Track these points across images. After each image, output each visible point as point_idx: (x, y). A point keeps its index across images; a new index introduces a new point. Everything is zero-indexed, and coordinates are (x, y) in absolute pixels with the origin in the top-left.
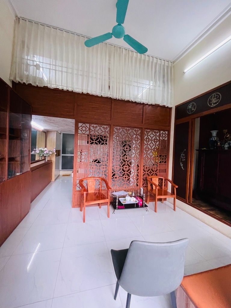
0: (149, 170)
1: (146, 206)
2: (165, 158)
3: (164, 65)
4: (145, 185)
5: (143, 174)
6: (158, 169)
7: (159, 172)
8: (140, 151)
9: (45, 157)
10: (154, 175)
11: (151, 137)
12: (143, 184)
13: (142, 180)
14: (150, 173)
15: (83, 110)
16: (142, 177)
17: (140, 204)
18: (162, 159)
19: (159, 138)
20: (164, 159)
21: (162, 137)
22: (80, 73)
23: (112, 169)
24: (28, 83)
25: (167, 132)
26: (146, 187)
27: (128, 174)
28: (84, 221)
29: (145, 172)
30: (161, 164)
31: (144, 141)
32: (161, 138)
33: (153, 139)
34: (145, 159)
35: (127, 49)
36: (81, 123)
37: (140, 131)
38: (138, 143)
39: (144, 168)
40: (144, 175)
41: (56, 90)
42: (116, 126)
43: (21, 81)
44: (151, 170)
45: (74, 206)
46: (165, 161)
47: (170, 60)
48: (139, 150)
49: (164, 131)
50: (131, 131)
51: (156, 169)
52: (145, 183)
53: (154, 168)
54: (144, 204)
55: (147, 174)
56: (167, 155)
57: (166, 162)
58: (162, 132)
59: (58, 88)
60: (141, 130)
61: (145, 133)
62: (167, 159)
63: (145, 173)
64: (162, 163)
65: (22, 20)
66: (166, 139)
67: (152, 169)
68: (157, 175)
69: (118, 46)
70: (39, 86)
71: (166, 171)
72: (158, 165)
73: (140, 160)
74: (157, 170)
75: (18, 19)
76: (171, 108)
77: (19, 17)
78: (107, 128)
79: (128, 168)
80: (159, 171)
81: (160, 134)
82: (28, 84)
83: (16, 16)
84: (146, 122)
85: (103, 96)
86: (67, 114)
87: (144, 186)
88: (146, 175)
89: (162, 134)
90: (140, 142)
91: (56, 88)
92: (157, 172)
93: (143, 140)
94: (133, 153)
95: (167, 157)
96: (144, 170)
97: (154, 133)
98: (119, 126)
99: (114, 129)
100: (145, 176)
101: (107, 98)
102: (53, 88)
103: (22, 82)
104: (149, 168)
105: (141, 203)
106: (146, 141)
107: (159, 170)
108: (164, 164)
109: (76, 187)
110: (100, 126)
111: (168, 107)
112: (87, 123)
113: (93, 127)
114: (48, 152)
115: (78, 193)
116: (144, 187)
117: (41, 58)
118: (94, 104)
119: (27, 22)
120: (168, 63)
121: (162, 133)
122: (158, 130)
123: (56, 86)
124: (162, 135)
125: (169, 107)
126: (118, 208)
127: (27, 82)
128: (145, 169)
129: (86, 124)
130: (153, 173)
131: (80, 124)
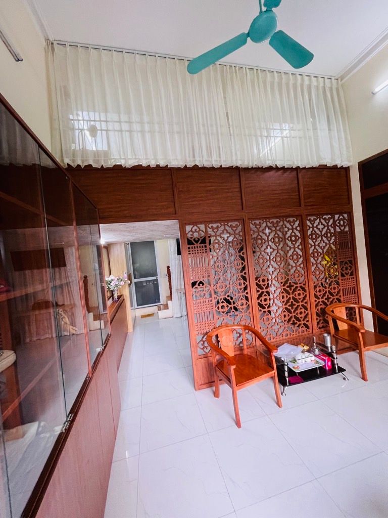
0: (324, 295)
1: (341, 370)
2: (350, 266)
3: (324, 88)
4: (322, 325)
5: (315, 305)
6: (341, 290)
7: (343, 296)
8: (304, 261)
9: (112, 291)
10: (336, 302)
11: (319, 229)
12: (318, 324)
13: (315, 316)
14: (328, 299)
15: (190, 200)
16: (314, 310)
17: (328, 366)
18: (344, 269)
19: (335, 229)
20: (349, 268)
21: (339, 227)
22: (176, 128)
23: (257, 304)
24: (86, 164)
25: (346, 216)
26: (323, 327)
27: (288, 308)
28: (238, 424)
29: (318, 298)
30: (345, 278)
31: (308, 240)
32: (338, 229)
33: (323, 234)
34: (314, 273)
35: (253, 69)
36: (189, 224)
37: (297, 223)
38: (298, 246)
39: (316, 292)
40: (317, 305)
41: (138, 170)
42: (254, 220)
43: (72, 164)
44: (328, 294)
45: (197, 387)
46: (350, 272)
47: (333, 75)
48: (302, 258)
49: (341, 213)
50: (281, 223)
51: (336, 290)
52: (320, 320)
53: (333, 289)
54: (336, 366)
55: (322, 301)
56: (353, 259)
57: (354, 273)
58: (337, 217)
59: (141, 164)
60: (300, 218)
61: (308, 223)
62: (353, 267)
63: (319, 302)
64: (347, 277)
65: (57, 45)
66: (347, 229)
67: (329, 292)
68: (339, 301)
69: (238, 66)
70: (105, 167)
71: (356, 290)
72: (340, 281)
73: (306, 277)
74: (339, 292)
75: (50, 45)
76: (349, 167)
77: (51, 40)
78: (237, 226)
79: (287, 297)
80: (343, 292)
81: (334, 221)
82: (85, 166)
83: (47, 40)
84: (306, 202)
85: (223, 166)
86: (163, 211)
87: (319, 326)
88: (321, 305)
89: (338, 221)
90: (301, 244)
91: (136, 164)
92: (339, 295)
93: (306, 239)
94: (292, 267)
95: (353, 263)
96: (316, 296)
97: (323, 221)
98: (260, 219)
99: (251, 225)
100: (319, 307)
101: (231, 168)
102: (130, 165)
103: (74, 165)
104: (325, 290)
105: (330, 364)
106: (312, 239)
107: (343, 289)
108: (350, 277)
109: (197, 350)
110: (225, 225)
111: (342, 166)
112: (201, 223)
113: (212, 228)
114: (117, 283)
115: (203, 360)
116: (319, 328)
117: (92, 114)
118: (209, 184)
119: (68, 48)
120: (331, 82)
121: (338, 219)
122: (329, 214)
123: (137, 160)
124: (338, 223)
125: (344, 166)
126: (291, 384)
127: (83, 163)
128: (318, 294)
129: (199, 225)
130: (333, 299)
131: (188, 228)
